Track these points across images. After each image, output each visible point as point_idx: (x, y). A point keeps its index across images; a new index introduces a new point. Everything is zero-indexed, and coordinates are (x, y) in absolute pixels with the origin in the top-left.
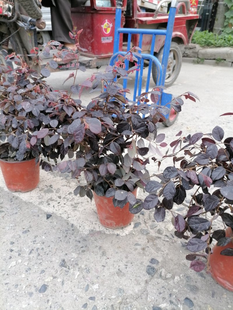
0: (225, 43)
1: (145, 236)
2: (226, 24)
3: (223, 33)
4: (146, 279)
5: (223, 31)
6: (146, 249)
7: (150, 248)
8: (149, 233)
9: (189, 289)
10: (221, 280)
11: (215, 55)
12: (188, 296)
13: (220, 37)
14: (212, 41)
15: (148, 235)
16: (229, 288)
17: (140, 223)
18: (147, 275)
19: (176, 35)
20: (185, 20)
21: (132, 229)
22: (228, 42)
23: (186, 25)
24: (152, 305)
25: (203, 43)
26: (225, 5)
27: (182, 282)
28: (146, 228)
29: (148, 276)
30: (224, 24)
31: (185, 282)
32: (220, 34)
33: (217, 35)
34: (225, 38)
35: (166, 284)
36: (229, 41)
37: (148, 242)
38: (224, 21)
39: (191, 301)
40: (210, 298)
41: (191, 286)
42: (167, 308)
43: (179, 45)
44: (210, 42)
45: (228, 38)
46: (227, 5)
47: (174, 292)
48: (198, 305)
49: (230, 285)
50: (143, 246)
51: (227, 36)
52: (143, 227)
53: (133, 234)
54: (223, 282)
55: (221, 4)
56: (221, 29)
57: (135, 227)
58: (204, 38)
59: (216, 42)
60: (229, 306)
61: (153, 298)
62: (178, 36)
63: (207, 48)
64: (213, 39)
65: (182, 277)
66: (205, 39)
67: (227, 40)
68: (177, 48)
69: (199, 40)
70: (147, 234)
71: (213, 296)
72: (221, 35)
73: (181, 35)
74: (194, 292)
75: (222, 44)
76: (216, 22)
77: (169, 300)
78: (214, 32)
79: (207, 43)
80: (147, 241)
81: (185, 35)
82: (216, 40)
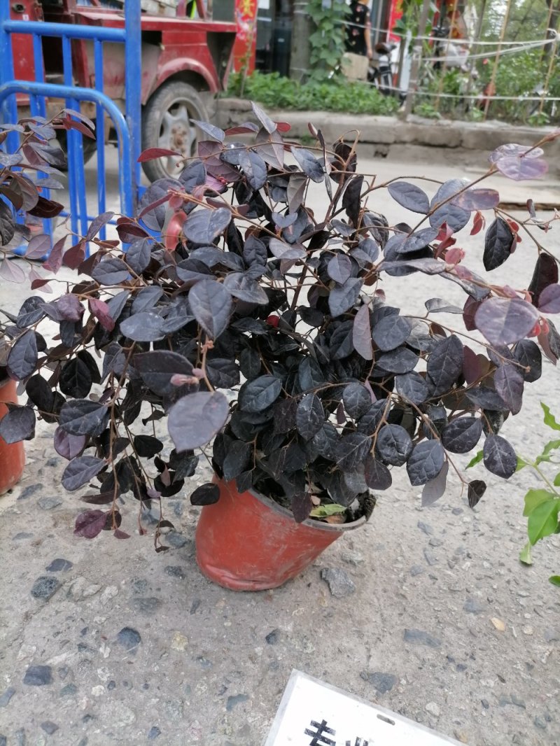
0: (316, 103)
1: (47, 512)
2: (313, 60)
3: (310, 81)
4: (25, 610)
5: (309, 76)
6: (45, 542)
7: (56, 538)
8: (60, 504)
9: (136, 609)
10: (213, 570)
11: (297, 129)
12: (130, 624)
13: (304, 88)
14: (289, 97)
15: (57, 509)
16: (231, 585)
17: (40, 486)
18: (33, 599)
19: (186, 64)
20: (205, 33)
21: (14, 503)
22: (322, 100)
23: (208, 42)
24: (27, 666)
25: (269, 99)
26: (309, 17)
27: (122, 596)
28: (56, 495)
29: (35, 602)
30: (309, 61)
31: (130, 593)
32: (304, 82)
33: (298, 83)
34: (316, 92)
35: (79, 609)
36: (324, 98)
37: (55, 525)
38: (310, 55)
39: (136, 632)
40: (186, 616)
41: (143, 600)
42: (68, 662)
43: (201, 93)
44: (284, 99)
45: (320, 92)
46: (311, 19)
47: (96, 622)
48: (151, 638)
49: (232, 576)
50: (36, 538)
51: (317, 87)
52: (48, 493)
53: (15, 513)
54: (217, 573)
55: (300, 15)
56: (305, 71)
57: (24, 495)
58: (272, 87)
59: (296, 98)
60: (225, 624)
61: (34, 648)
62: (191, 69)
63: (280, 111)
64: (290, 92)
65: (124, 587)
66: (274, 91)
67: (318, 95)
68: (194, 99)
69: (261, 93)
70: (54, 507)
71: (193, 611)
72: (307, 84)
73: (198, 68)
74: (149, 611)
75: (311, 105)
76: (293, 55)
77: (78, 643)
78: (292, 76)
79: (278, 101)
80: (52, 523)
81: (208, 67)
82: (295, 94)
